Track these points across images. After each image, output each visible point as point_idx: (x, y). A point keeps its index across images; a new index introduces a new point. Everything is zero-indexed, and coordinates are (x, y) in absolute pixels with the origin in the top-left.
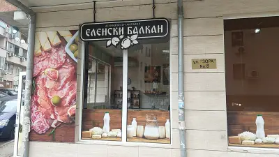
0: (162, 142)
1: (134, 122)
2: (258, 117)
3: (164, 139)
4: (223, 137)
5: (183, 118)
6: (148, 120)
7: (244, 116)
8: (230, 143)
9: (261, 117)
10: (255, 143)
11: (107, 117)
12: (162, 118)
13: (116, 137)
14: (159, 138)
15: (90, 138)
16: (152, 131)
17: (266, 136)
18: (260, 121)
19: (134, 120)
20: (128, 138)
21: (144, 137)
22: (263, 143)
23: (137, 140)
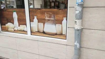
0: (59, 37)
1: (35, 20)
3: (60, 35)
5: (81, 17)
6: (47, 18)
11: (15, 15)
12: (59, 17)
13: (24, 31)
14: (56, 34)
15: (7, 31)
16: (50, 28)
19: (35, 18)
20: (32, 32)
21: (44, 33)
23: (38, 34)
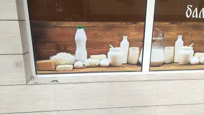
2: (78, 31)
4: (17, 65)
7: (57, 29)
8: (38, 69)
9: (82, 30)
10: (74, 68)
17: (89, 57)
18: (81, 35)
22: (84, 67)
